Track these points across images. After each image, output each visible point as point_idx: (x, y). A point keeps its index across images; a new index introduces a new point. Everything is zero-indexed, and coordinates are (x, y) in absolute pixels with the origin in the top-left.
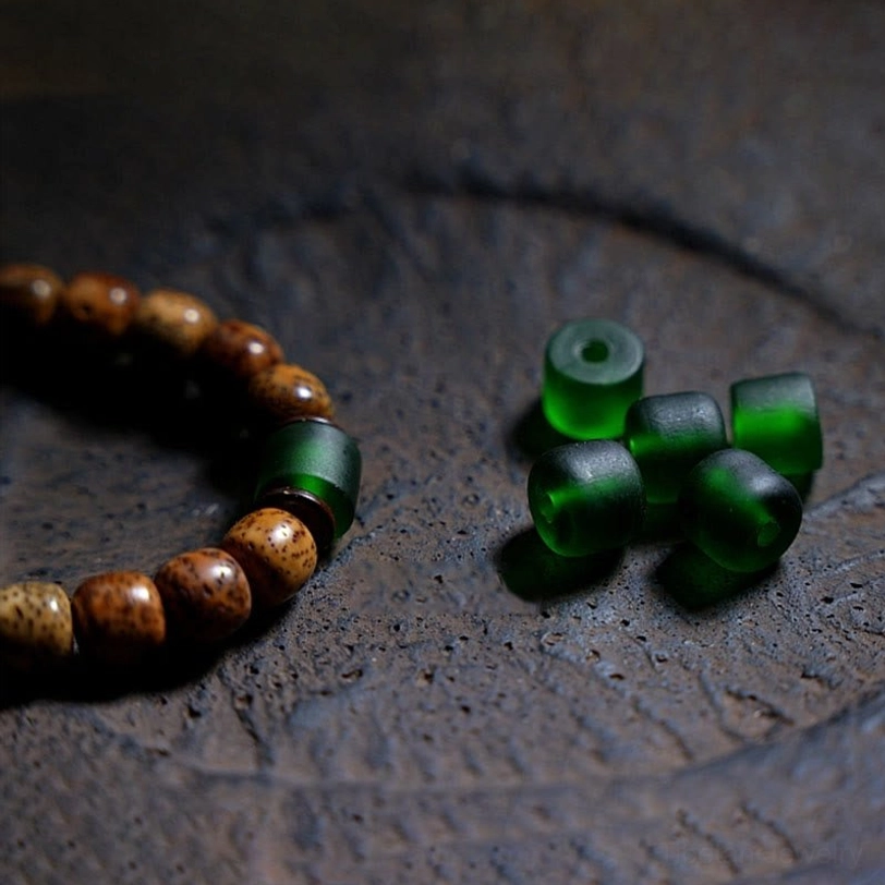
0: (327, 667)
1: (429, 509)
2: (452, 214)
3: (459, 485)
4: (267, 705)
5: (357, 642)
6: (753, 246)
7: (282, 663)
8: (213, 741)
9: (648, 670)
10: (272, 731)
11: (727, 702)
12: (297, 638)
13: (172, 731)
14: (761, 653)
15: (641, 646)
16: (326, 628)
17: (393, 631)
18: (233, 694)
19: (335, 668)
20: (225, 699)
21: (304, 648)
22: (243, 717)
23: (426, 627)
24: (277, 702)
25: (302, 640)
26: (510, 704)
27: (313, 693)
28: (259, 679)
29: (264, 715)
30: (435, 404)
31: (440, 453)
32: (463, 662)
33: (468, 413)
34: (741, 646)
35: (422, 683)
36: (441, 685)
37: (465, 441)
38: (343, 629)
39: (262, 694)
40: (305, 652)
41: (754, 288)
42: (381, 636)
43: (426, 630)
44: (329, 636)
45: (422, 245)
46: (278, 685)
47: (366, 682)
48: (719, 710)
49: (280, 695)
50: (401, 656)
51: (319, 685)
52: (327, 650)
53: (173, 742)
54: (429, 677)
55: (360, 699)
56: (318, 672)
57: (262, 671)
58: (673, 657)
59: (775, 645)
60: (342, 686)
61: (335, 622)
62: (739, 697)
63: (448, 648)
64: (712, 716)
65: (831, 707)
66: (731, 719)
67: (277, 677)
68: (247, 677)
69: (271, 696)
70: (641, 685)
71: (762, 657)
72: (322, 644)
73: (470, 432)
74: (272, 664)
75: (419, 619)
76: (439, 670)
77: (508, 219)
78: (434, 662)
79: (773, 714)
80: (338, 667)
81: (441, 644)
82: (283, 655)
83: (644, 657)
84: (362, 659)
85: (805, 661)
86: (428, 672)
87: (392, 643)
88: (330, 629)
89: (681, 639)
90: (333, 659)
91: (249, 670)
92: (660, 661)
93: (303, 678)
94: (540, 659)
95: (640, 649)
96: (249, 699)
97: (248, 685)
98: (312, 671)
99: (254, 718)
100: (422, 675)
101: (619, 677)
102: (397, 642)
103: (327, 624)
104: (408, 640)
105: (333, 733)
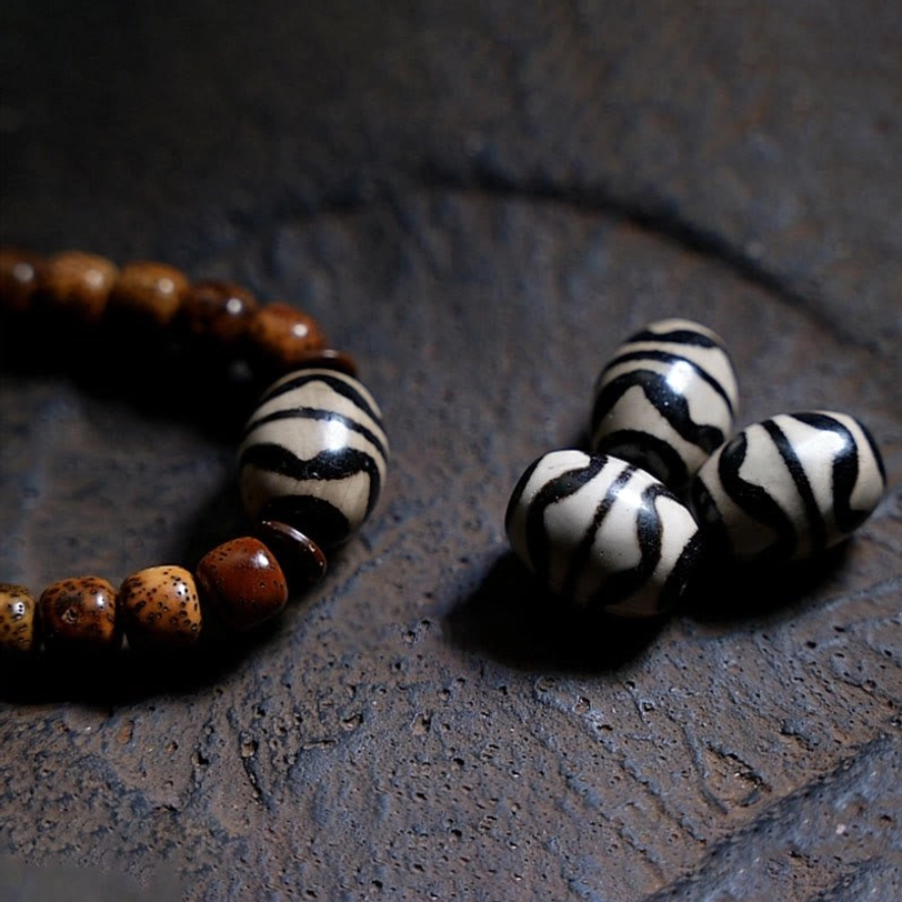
0: (330, 711)
1: (434, 534)
2: (466, 208)
3: (462, 508)
4: (273, 755)
5: (359, 682)
6: (754, 250)
7: (287, 703)
8: (219, 793)
9: (636, 720)
10: (275, 784)
11: (708, 760)
12: (303, 676)
13: (181, 782)
14: (744, 704)
15: (629, 692)
16: (331, 664)
17: (395, 670)
18: (240, 739)
19: (337, 711)
20: (232, 744)
21: (310, 687)
22: (248, 766)
23: (426, 666)
24: (282, 752)
25: (307, 678)
26: (501, 758)
27: (314, 741)
28: (265, 723)
29: (268, 767)
30: (442, 415)
31: (447, 471)
32: (459, 708)
33: (474, 426)
34: (726, 695)
35: (419, 730)
36: (437, 733)
37: (470, 459)
38: (347, 666)
39: (268, 741)
40: (310, 691)
41: (755, 293)
42: (384, 676)
43: (425, 670)
44: (334, 673)
45: (435, 240)
46: (283, 729)
47: (367, 730)
48: (700, 771)
49: (283, 740)
50: (401, 700)
51: (321, 732)
52: (332, 690)
53: (182, 796)
54: (426, 723)
55: (358, 750)
56: (322, 716)
57: (268, 713)
58: (659, 706)
59: (758, 696)
60: (343, 733)
61: (339, 660)
62: (721, 755)
63: (446, 691)
64: (694, 776)
65: (808, 774)
66: (712, 781)
67: (283, 721)
68: (254, 720)
69: (275, 743)
70: (628, 737)
71: (744, 709)
72: (325, 684)
73: (474, 447)
74: (278, 705)
75: (420, 657)
76: (437, 715)
77: (520, 215)
78: (432, 706)
79: (752, 778)
80: (339, 712)
81: (439, 687)
82: (290, 694)
83: (633, 706)
84: (363, 703)
85: (785, 716)
86: (426, 718)
87: (392, 684)
88: (335, 666)
89: (668, 684)
90: (336, 701)
91: (256, 710)
92: (647, 710)
93: (307, 722)
94: (532, 707)
95: (629, 696)
96: (255, 745)
97: (255, 729)
98: (316, 714)
99: (258, 768)
100: (420, 720)
101: (607, 727)
102: (398, 683)
103: (331, 660)
104: (408, 681)
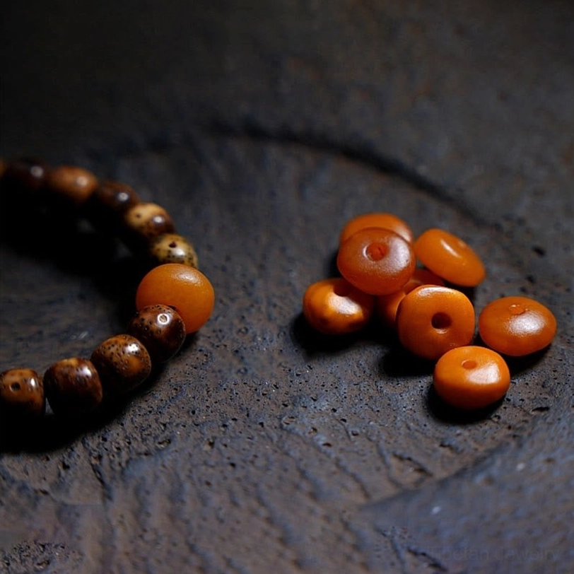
0: (149, 437)
1: (217, 336)
2: (239, 149)
3: (236, 322)
4: (111, 462)
5: (168, 421)
6: (423, 170)
7: (121, 434)
8: (76, 484)
9: (347, 441)
10: (113, 478)
11: (393, 461)
12: (132, 419)
13: (51, 478)
14: (416, 430)
15: (342, 424)
16: (150, 412)
17: (191, 414)
18: (90, 454)
19: (154, 438)
20: (85, 457)
21: (136, 425)
22: (96, 469)
23: (212, 412)
24: (117, 460)
25: (135, 419)
26: (261, 462)
27: (139, 454)
28: (107, 445)
29: (108, 468)
30: (224, 269)
31: (225, 300)
32: (233, 435)
33: (244, 275)
34: (404, 426)
35: (207, 448)
36: (218, 449)
37: (241, 293)
38: (160, 412)
39: (108, 455)
40: (136, 427)
41: (423, 197)
42: (185, 418)
43: (211, 414)
44: (152, 417)
45: (219, 167)
46: (118, 449)
47: (172, 447)
48: (388, 467)
49: (119, 454)
50: (195, 431)
51: (144, 448)
52: (150, 426)
53: (52, 485)
54: (211, 444)
55: (168, 458)
56: (144, 440)
57: (109, 440)
58: (362, 432)
59: (425, 425)
60: (157, 449)
61: (156, 409)
62: (401, 458)
63: (225, 426)
64: (384, 470)
65: (457, 467)
66: (395, 473)
67: (118, 443)
68: (99, 444)
69: (113, 456)
70: (342, 450)
71: (417, 434)
72: (146, 423)
73: (244, 287)
74: (115, 435)
75: (207, 407)
76: (219, 440)
77: (274, 152)
78: (215, 434)
79: (421, 470)
80: (156, 437)
81: (220, 423)
82: (123, 429)
83: (345, 432)
84: (170, 433)
85: (443, 436)
86: (211, 441)
87: (190, 422)
88: (153, 413)
89: (367, 420)
90: (153, 432)
91: (101, 438)
92: (354, 435)
93: (134, 444)
94: (280, 433)
95: (342, 427)
96: (100, 458)
97: (100, 449)
98: (140, 440)
99: (103, 470)
100: (208, 442)
101: (328, 445)
102: (193, 422)
103: (150, 409)
104: (200, 420)
105: (150, 480)
